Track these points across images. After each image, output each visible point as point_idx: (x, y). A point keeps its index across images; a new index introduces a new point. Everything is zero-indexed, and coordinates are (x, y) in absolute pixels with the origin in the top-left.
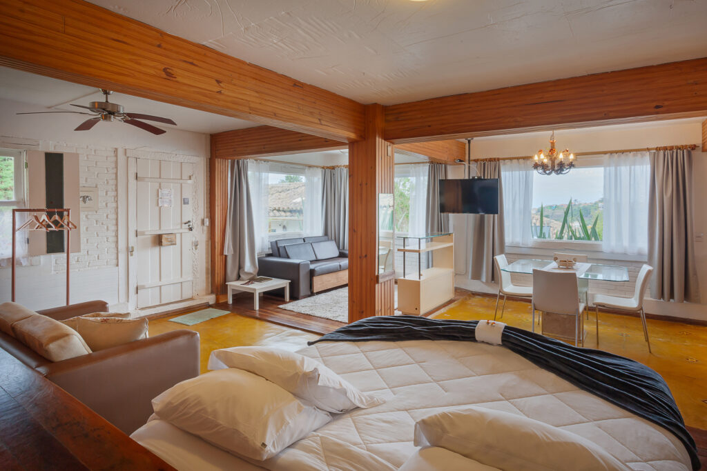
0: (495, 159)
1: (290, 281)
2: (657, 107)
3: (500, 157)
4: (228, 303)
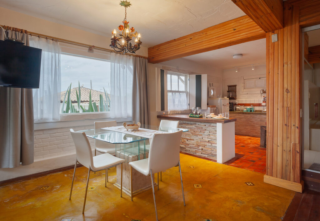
0: (22, 31)
3: (28, 31)
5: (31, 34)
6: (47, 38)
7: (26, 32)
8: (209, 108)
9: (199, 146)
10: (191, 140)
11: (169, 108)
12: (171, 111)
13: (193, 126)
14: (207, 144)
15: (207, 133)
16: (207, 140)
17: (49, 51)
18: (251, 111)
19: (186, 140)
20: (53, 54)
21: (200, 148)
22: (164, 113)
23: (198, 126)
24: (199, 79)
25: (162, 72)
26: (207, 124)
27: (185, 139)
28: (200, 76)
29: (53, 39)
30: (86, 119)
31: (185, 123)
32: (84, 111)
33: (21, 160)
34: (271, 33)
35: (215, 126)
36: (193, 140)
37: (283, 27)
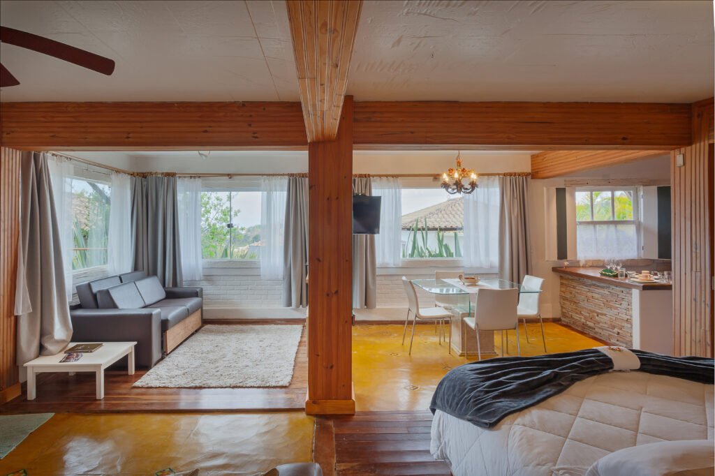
0: (365, 176)
1: (136, 343)
2: (624, 139)
3: (371, 173)
4: (29, 398)
5: (373, 176)
6: (387, 176)
7: (369, 176)
9: (614, 327)
10: (602, 314)
11: (580, 256)
12: (586, 261)
13: (606, 292)
14: (626, 324)
15: (625, 304)
16: (624, 317)
17: (389, 189)
19: (596, 315)
20: (394, 190)
21: (616, 330)
22: (566, 263)
23: (613, 291)
24: (664, 194)
26: (624, 290)
27: (594, 312)
29: (393, 176)
30: (431, 266)
31: (594, 285)
32: (430, 255)
33: (366, 304)
34: (677, 151)
35: (631, 294)
36: (605, 315)
37: (690, 144)
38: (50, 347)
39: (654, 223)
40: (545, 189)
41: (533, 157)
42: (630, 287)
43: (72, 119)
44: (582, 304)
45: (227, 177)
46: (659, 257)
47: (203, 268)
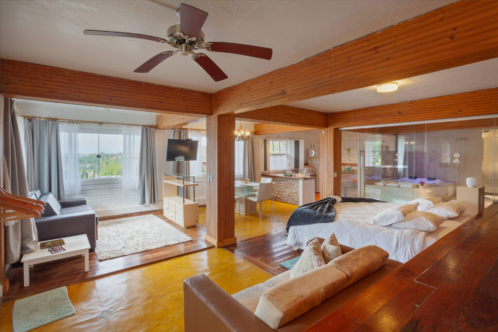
0: (185, 129)
4: (25, 286)
6: (195, 130)
7: (187, 129)
8: (306, 168)
10: (284, 192)
11: (270, 169)
12: (272, 171)
13: (286, 182)
14: (295, 194)
15: (294, 187)
16: (295, 192)
17: (196, 136)
18: (349, 170)
19: (281, 192)
20: (198, 137)
21: (291, 197)
22: (267, 172)
23: (289, 182)
24: (297, 143)
25: (265, 141)
26: (295, 181)
28: (298, 141)
29: (198, 130)
31: (281, 180)
34: (322, 129)
35: (299, 182)
36: (286, 192)
37: (327, 127)
38: (31, 246)
39: (293, 155)
40: (260, 140)
41: (255, 125)
42: (298, 179)
43: (68, 82)
44: (275, 189)
45: (98, 124)
46: (295, 168)
47: (82, 185)
